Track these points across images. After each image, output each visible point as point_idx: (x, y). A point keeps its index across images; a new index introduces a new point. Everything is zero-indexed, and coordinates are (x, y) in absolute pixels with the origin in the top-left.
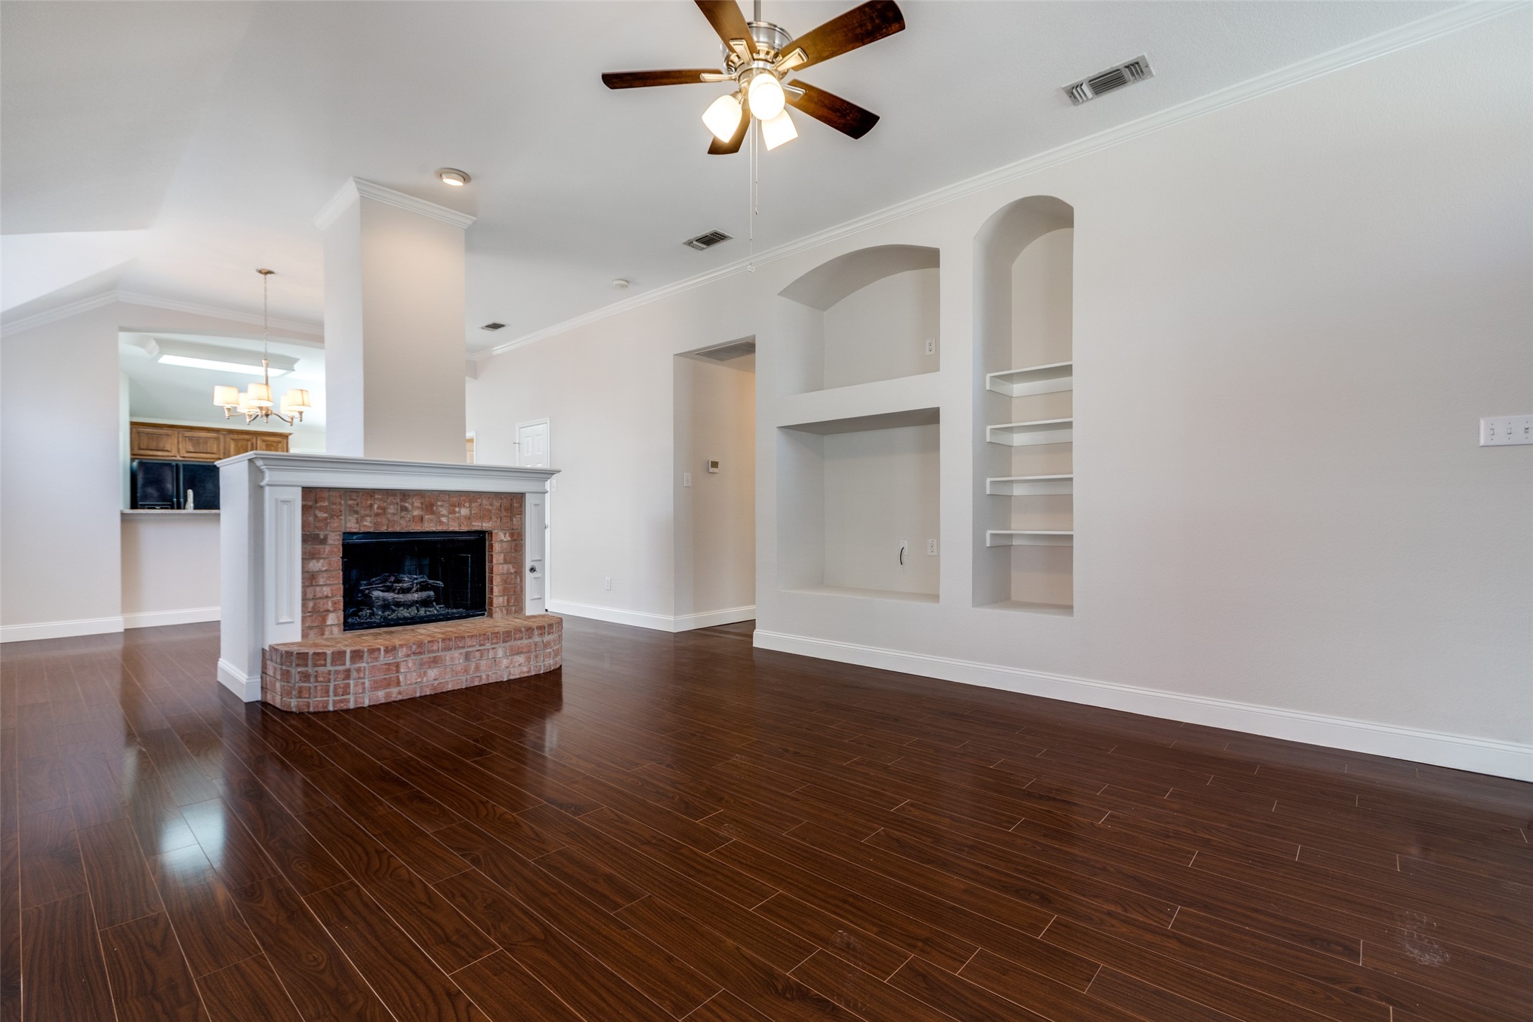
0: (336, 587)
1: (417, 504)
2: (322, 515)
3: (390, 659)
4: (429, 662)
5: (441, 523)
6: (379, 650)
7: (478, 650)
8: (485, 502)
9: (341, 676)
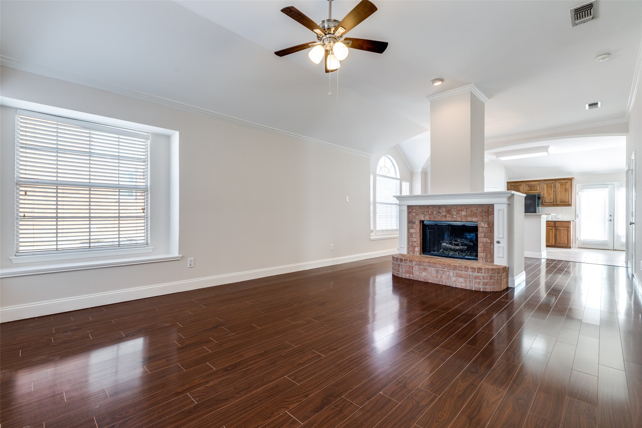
0: (418, 239)
1: (444, 210)
2: (414, 214)
3: (410, 264)
4: (423, 269)
5: (454, 218)
6: (407, 260)
7: (441, 270)
8: (474, 209)
9: (398, 266)
